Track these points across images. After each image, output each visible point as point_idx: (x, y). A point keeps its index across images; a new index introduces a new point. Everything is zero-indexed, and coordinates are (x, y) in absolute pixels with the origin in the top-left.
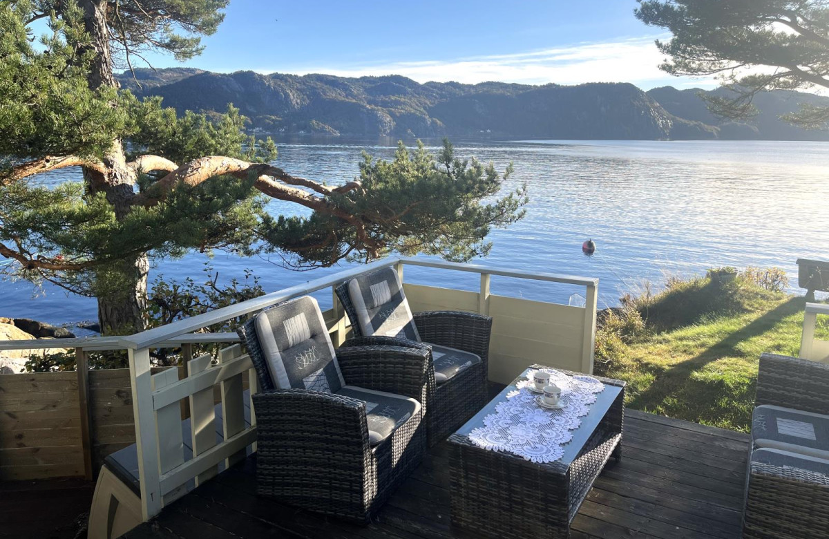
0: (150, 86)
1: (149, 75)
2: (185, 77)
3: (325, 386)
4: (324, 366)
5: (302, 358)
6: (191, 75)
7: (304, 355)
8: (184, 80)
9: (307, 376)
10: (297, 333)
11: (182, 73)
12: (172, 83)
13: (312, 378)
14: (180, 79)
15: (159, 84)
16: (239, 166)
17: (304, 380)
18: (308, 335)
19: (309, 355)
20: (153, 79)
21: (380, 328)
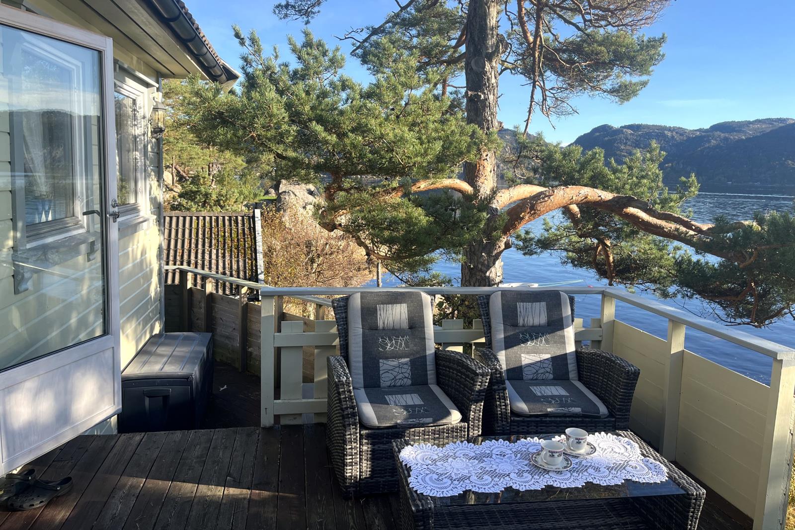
0: (734, 139)
1: (735, 127)
2: (774, 128)
3: (407, 375)
4: (412, 357)
5: (387, 341)
6: (781, 125)
7: (391, 340)
8: (771, 131)
9: (387, 358)
10: (391, 319)
11: (773, 124)
12: (758, 134)
13: (394, 363)
14: (768, 130)
15: (745, 136)
16: (600, 196)
17: (381, 361)
18: (405, 325)
19: (397, 343)
20: (739, 131)
21: (515, 348)
